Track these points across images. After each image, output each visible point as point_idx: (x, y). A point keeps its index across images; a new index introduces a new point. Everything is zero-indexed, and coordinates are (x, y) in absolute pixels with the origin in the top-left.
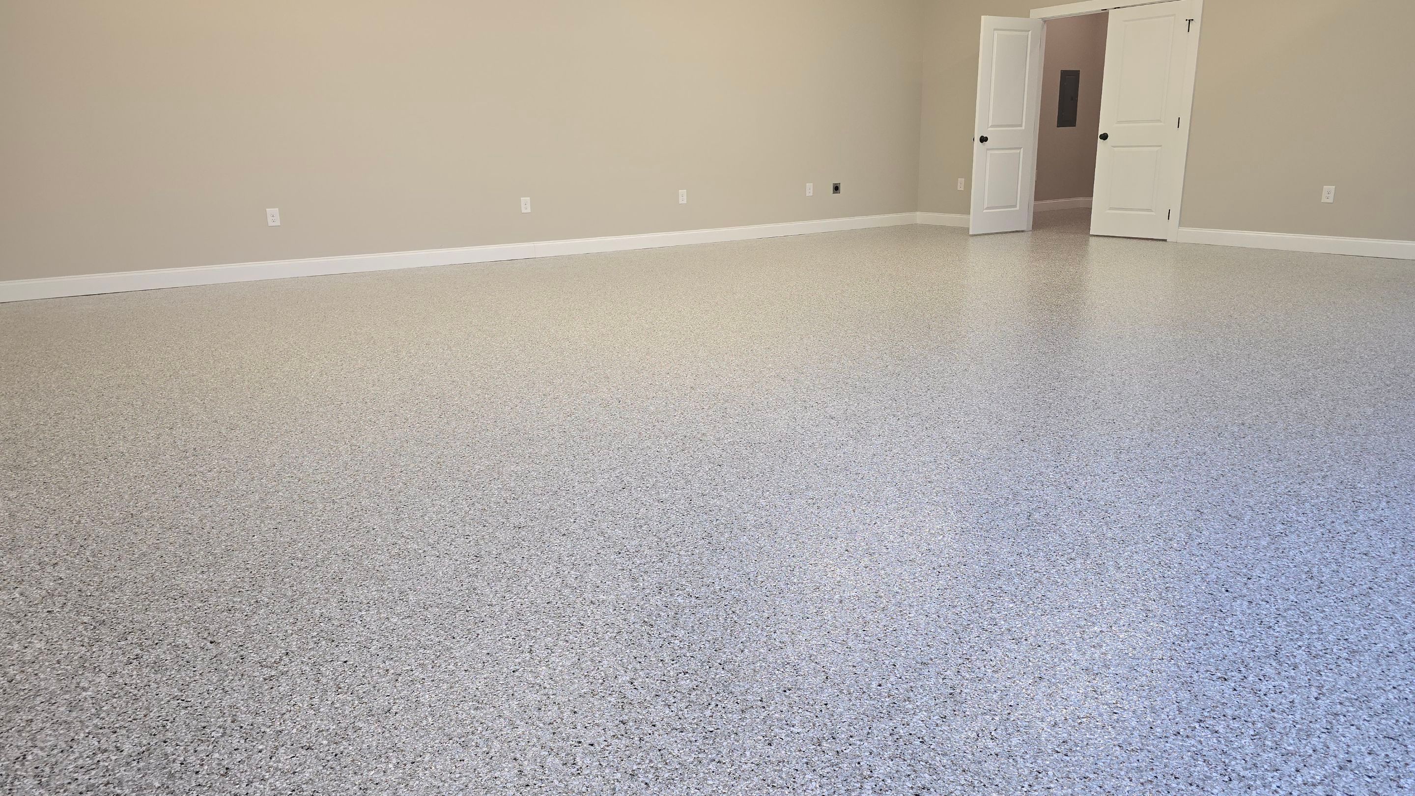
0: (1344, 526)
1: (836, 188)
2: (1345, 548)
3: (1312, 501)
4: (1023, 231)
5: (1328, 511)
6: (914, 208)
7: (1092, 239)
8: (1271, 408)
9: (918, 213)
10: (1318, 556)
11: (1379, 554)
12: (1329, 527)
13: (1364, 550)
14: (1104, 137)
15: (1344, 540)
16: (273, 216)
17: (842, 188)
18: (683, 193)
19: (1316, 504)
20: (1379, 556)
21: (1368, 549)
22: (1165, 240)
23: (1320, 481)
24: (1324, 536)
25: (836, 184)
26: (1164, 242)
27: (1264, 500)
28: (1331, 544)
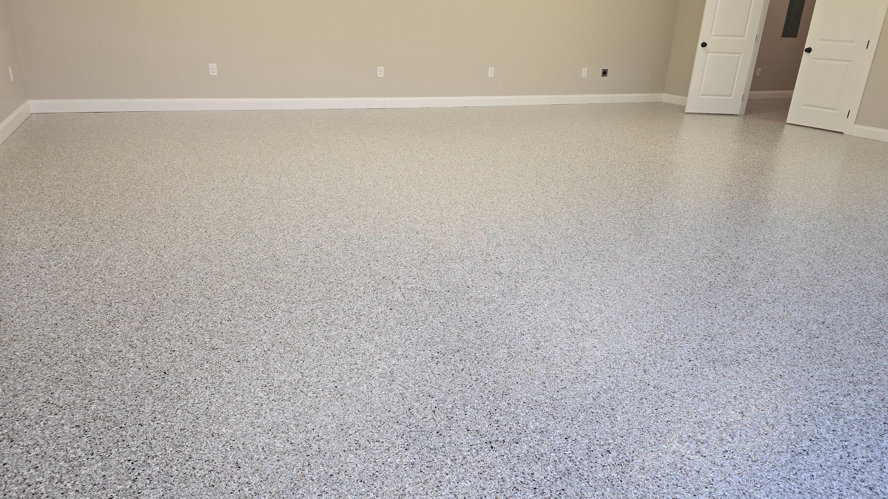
0: (864, 452)
1: (605, 73)
2: (854, 478)
3: (848, 417)
4: (736, 115)
5: (857, 430)
6: (661, 89)
7: (787, 127)
8: (855, 309)
9: (664, 95)
10: (826, 484)
11: (883, 490)
12: (850, 451)
13: (870, 483)
14: (809, 50)
15: (858, 469)
16: (213, 69)
17: (609, 73)
18: (491, 70)
19: (850, 421)
20: (883, 492)
21: (875, 483)
22: (842, 133)
23: (863, 396)
24: (842, 460)
25: (605, 70)
26: (841, 134)
27: (804, 410)
28: (844, 471)
